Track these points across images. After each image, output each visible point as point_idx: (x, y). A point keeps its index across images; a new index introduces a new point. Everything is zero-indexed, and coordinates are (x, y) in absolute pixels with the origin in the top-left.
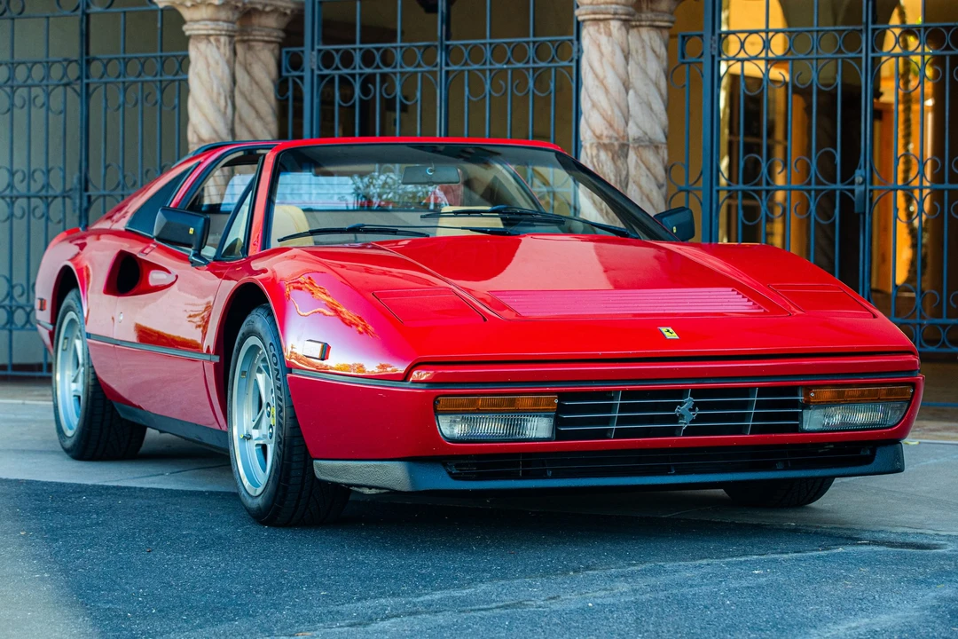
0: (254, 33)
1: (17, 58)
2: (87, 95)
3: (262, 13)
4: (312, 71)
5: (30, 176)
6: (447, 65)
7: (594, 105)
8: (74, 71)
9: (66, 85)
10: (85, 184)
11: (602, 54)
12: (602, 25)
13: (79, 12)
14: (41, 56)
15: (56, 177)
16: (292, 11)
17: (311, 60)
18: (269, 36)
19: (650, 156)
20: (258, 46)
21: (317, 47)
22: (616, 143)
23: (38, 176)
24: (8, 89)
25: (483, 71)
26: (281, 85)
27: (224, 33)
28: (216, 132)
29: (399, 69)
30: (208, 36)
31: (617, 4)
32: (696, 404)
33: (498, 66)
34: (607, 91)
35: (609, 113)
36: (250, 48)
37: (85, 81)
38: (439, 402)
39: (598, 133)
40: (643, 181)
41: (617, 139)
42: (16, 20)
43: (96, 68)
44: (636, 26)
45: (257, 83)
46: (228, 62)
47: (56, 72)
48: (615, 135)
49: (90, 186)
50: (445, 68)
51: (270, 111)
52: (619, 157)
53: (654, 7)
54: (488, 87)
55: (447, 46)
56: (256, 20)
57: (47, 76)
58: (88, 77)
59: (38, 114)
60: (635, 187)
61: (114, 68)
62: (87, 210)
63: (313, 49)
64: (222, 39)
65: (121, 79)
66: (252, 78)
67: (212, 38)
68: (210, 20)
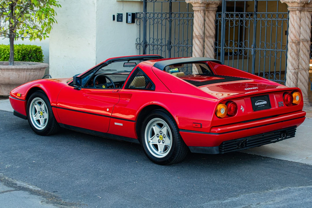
0: (210, 9)
1: (155, 12)
2: (171, 21)
3: (212, 4)
4: (224, 18)
5: (158, 40)
7: (291, 32)
8: (168, 16)
9: (166, 19)
10: (170, 43)
11: (294, 19)
12: (294, 12)
13: (169, 1)
14: (160, 12)
15: (163, 41)
16: (219, 3)
17: (223, 15)
18: (213, 9)
19: (306, 44)
20: (211, 12)
21: (225, 12)
23: (160, 40)
24: (153, 19)
25: (265, 20)
26: (216, 22)
29: (244, 19)
31: (298, 7)
33: (269, 19)
34: (295, 29)
35: (295, 34)
36: (209, 12)
37: (170, 18)
39: (292, 39)
40: (304, 50)
41: (297, 41)
42: (155, 3)
43: (173, 15)
44: (303, 11)
45: (210, 21)
46: (203, 17)
47: (164, 16)
48: (297, 39)
49: (171, 44)
50: (256, 19)
51: (213, 28)
52: (297, 45)
53: (308, 6)
54: (266, 24)
55: (256, 14)
56: (210, 6)
57: (162, 17)
58: (171, 17)
59: (160, 25)
60: (302, 51)
61: (177, 15)
62: (171, 49)
63: (224, 13)
64: (202, 11)
65: (179, 18)
66: (209, 20)
67: (199, 11)
68: (199, 7)
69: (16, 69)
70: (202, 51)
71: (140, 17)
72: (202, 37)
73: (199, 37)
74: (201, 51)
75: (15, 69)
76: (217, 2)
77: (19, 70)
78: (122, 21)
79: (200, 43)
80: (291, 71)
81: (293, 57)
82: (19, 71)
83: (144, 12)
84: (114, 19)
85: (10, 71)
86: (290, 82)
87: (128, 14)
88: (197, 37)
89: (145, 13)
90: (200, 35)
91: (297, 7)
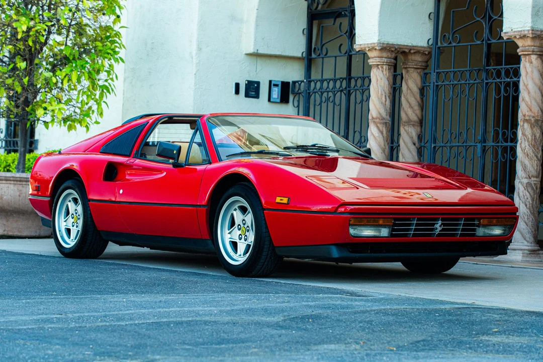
0: (409, 64)
1: (324, 77)
2: (348, 96)
3: (410, 53)
4: (434, 83)
6: (487, 79)
7: (523, 99)
8: (344, 84)
9: (341, 91)
11: (527, 73)
12: (527, 57)
13: (347, 54)
14: (332, 77)
17: (434, 77)
18: (416, 65)
20: (411, 70)
21: (436, 71)
22: (532, 119)
24: (320, 93)
27: (385, 63)
28: (380, 113)
30: (378, 65)
31: (534, 46)
33: (507, 80)
34: (529, 93)
35: (529, 103)
36: (407, 72)
37: (348, 89)
39: (525, 114)
41: (533, 117)
42: (324, 59)
43: (353, 82)
45: (410, 89)
46: (388, 79)
47: (338, 84)
48: (533, 115)
50: (486, 81)
51: (417, 104)
52: (534, 126)
54: (502, 91)
55: (487, 69)
56: (410, 57)
58: (349, 87)
59: (331, 105)
61: (359, 82)
63: (434, 72)
64: (384, 67)
65: (362, 88)
66: (408, 87)
67: (379, 66)
68: (378, 57)
69: (14, 179)
70: (384, 151)
71: (299, 91)
72: (384, 121)
73: (377, 120)
74: (381, 151)
75: (12, 179)
76: (423, 49)
77: (20, 181)
78: (257, 96)
79: (380, 134)
80: (522, 181)
81: (526, 151)
82: (21, 183)
83: (305, 79)
84: (237, 92)
85: (4, 182)
86: (520, 204)
87: (273, 83)
88: (374, 122)
89: (307, 81)
90: (381, 116)
91: (532, 46)
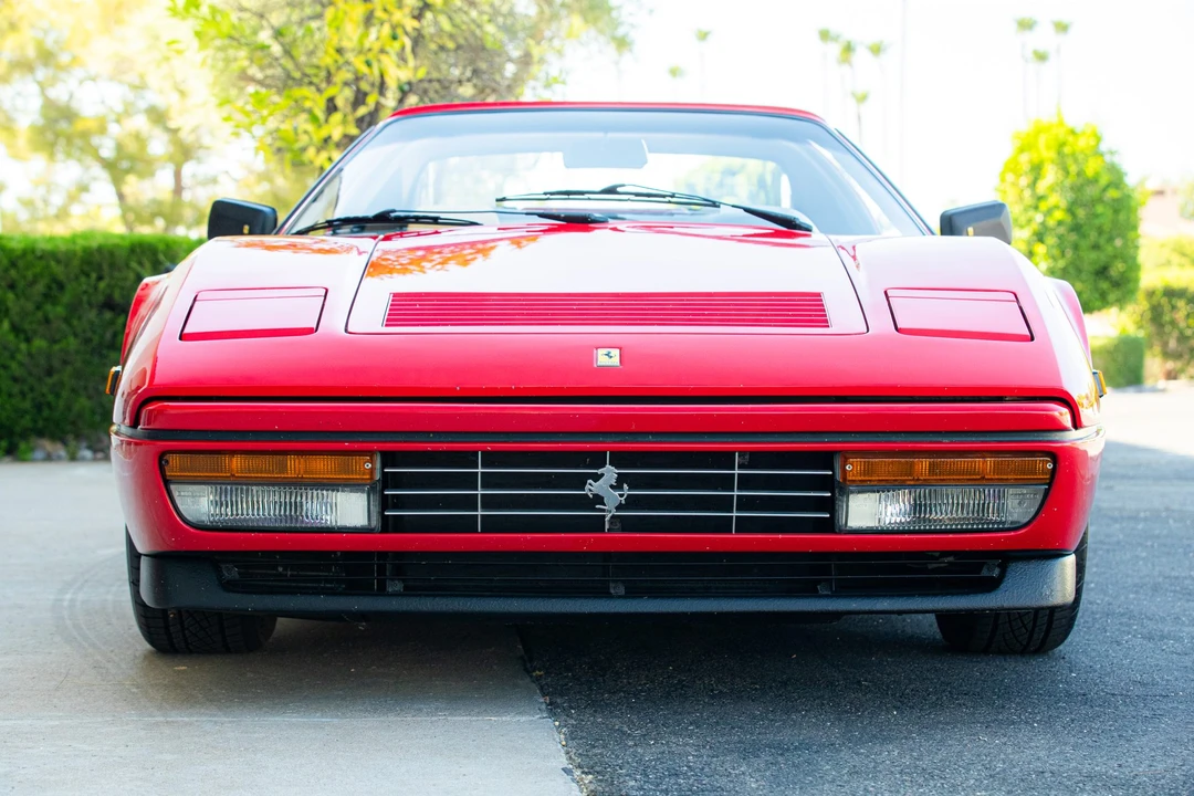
32: (621, 479)
38: (167, 462)
